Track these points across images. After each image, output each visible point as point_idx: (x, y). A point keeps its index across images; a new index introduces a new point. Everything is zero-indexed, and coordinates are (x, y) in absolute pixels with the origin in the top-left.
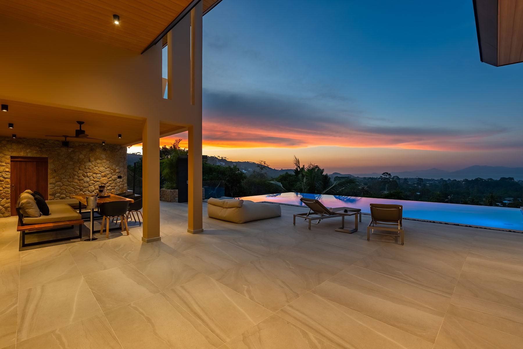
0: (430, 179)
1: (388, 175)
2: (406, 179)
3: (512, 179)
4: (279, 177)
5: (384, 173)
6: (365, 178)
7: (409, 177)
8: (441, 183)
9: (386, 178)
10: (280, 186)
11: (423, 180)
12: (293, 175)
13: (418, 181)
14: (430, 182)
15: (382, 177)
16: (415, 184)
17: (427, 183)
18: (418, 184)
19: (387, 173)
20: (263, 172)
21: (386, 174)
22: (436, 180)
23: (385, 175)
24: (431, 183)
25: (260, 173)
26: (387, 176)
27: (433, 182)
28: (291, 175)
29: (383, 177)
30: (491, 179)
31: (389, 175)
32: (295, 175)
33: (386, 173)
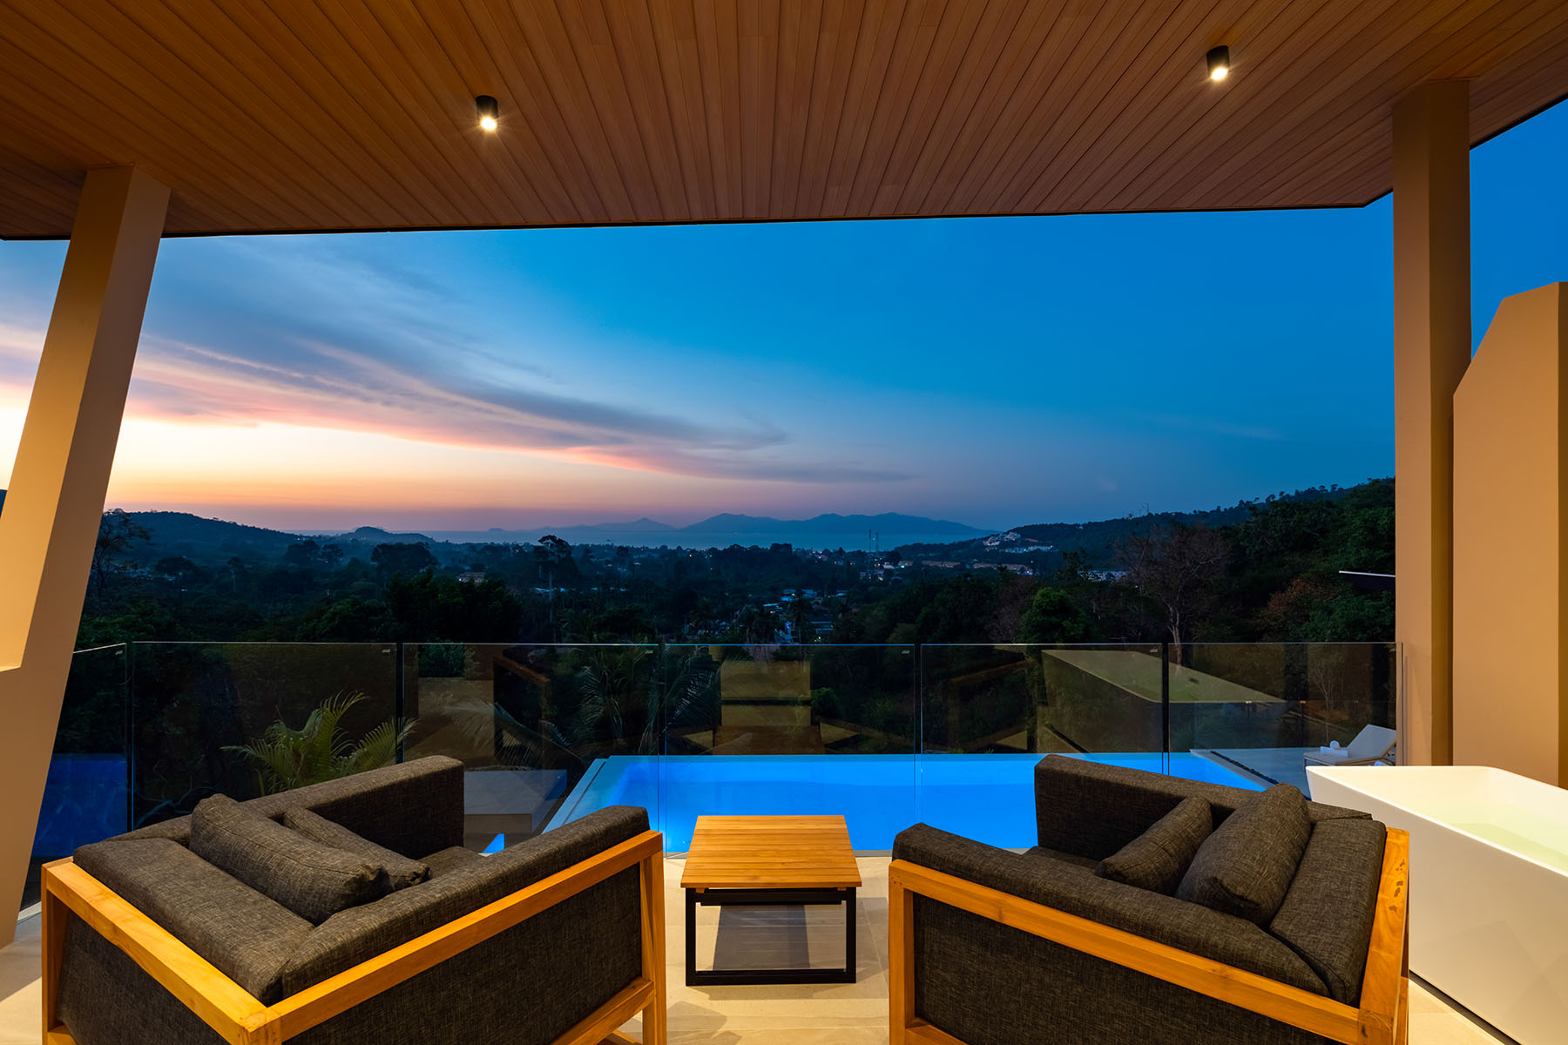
1: (554, 544)
5: (544, 538)
8: (666, 559)
9: (551, 552)
17: (636, 557)
21: (549, 540)
23: (547, 543)
24: (645, 559)
26: (552, 546)
30: (756, 548)
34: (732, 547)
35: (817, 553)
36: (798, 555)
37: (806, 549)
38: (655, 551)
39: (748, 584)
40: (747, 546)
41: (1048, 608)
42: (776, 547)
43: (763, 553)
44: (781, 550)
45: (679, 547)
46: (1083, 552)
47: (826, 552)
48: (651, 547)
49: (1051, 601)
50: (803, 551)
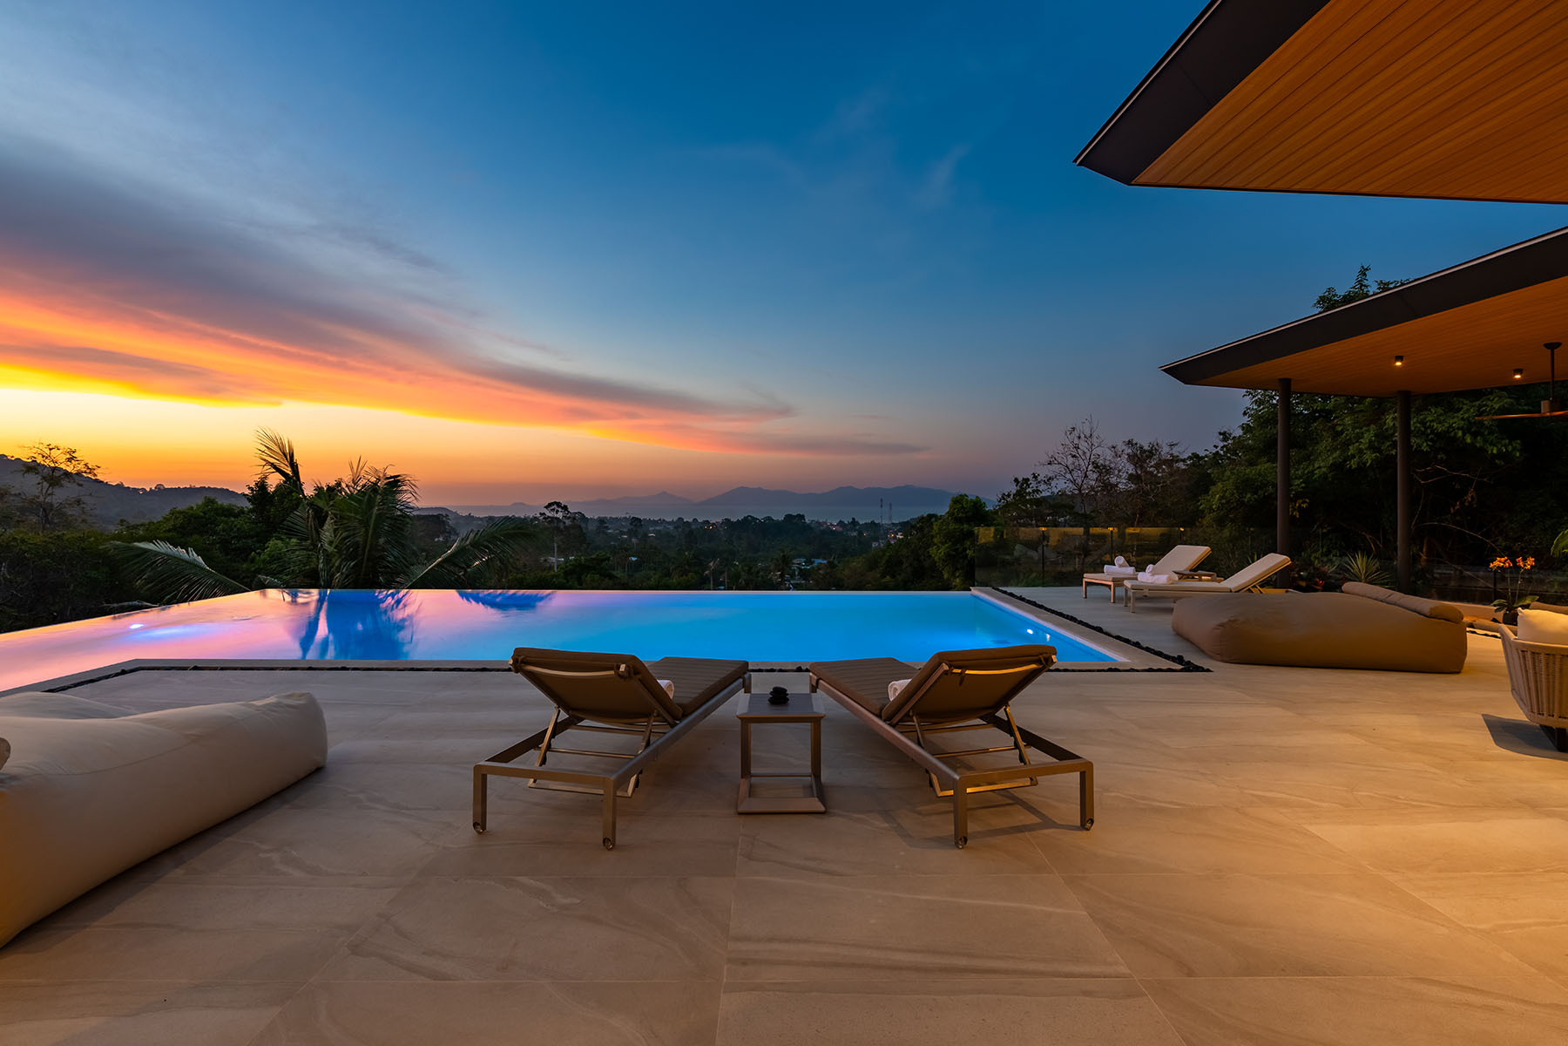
0: (656, 519)
1: (560, 510)
2: (602, 521)
3: (801, 517)
4: (167, 520)
5: (550, 505)
6: (491, 518)
7: (608, 516)
8: (680, 530)
9: (556, 518)
10: (194, 565)
11: (642, 523)
12: (242, 512)
13: (631, 524)
14: (658, 528)
15: (544, 514)
16: (622, 533)
17: (651, 529)
18: (632, 533)
19: (558, 504)
20: (59, 496)
21: (555, 506)
22: (669, 523)
23: (554, 509)
24: (659, 531)
25: (42, 499)
26: (557, 511)
27: (662, 528)
28: (228, 512)
29: (548, 514)
30: (769, 518)
31: (562, 508)
32: (251, 511)
33: (555, 503)
34: (746, 518)
35: (832, 525)
36: (813, 526)
37: (821, 521)
38: (672, 523)
39: (760, 553)
40: (760, 516)
41: (960, 515)
42: (789, 517)
43: (777, 523)
44: (794, 521)
45: (695, 519)
46: (1035, 477)
47: (841, 523)
48: (668, 520)
49: (963, 507)
50: (818, 522)
